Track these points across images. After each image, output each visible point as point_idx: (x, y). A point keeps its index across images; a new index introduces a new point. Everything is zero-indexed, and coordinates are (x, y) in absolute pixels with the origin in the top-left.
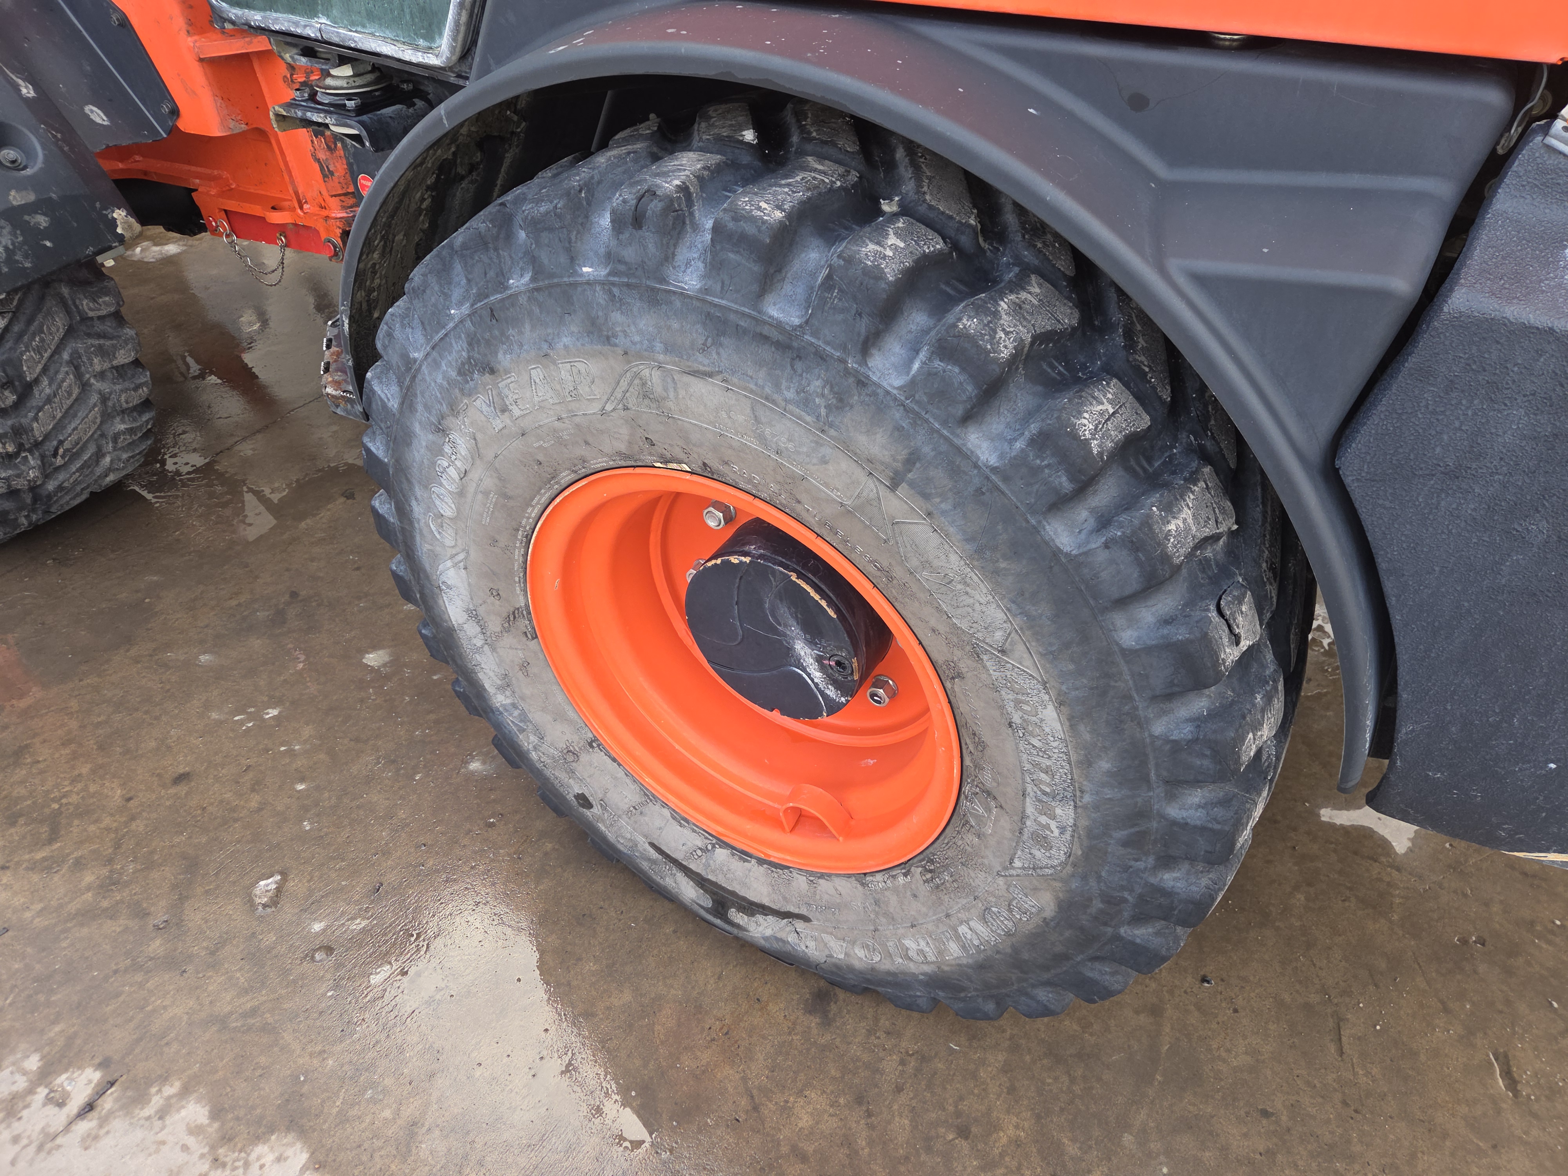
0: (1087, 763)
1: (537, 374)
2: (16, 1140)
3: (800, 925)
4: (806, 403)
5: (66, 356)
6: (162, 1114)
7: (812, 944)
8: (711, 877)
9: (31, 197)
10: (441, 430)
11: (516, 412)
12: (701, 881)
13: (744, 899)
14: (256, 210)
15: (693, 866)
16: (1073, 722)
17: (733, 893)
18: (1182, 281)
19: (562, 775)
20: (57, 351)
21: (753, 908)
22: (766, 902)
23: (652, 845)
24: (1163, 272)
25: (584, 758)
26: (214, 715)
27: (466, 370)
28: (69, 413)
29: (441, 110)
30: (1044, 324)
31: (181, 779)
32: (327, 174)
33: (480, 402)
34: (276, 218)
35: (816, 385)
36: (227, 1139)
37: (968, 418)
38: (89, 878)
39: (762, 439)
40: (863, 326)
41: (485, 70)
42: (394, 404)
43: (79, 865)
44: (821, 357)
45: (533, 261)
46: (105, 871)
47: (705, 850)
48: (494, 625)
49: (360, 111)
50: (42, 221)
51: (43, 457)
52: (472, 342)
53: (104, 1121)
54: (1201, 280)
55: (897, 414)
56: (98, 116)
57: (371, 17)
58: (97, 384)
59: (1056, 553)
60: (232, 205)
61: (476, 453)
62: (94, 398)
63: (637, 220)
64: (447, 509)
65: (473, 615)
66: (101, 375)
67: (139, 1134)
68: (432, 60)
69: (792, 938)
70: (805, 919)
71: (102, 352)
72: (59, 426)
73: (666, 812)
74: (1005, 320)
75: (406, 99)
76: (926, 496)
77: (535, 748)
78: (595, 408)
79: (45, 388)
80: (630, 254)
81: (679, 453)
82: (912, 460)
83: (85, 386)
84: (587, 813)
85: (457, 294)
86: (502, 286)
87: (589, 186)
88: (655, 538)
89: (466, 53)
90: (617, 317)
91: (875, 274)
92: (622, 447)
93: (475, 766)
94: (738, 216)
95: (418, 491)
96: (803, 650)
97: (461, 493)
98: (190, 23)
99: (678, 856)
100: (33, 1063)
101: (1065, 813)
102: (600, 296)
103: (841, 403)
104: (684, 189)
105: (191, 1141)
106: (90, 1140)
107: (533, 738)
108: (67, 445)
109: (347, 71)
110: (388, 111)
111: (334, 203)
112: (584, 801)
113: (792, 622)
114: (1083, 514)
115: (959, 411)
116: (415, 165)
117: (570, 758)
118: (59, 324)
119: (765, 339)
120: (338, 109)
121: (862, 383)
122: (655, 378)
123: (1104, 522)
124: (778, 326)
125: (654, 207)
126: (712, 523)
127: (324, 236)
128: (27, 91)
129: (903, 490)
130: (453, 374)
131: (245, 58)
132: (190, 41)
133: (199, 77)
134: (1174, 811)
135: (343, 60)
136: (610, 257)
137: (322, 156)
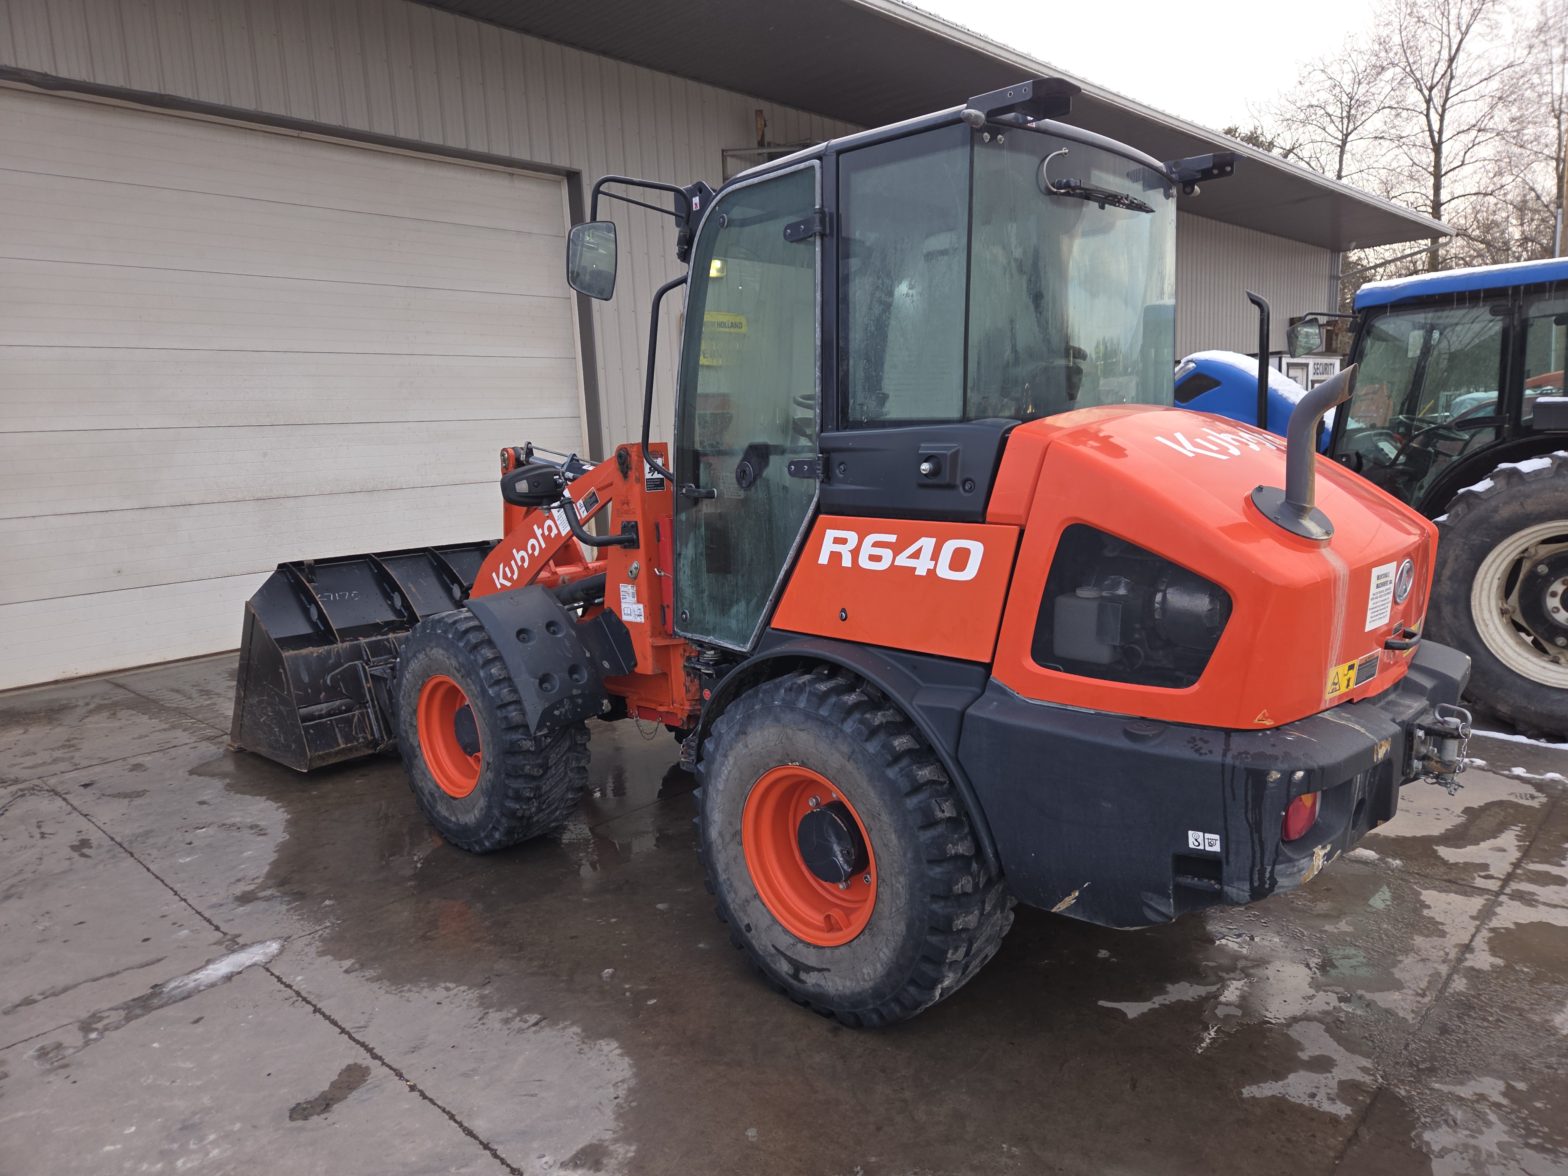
0: (905, 855)
1: (758, 734)
2: (509, 1029)
3: (826, 974)
4: (827, 737)
5: (564, 759)
6: (564, 1028)
7: (830, 984)
8: (795, 957)
9: (579, 692)
10: (725, 756)
11: (750, 747)
12: (790, 960)
13: (806, 965)
14: (653, 706)
15: (788, 953)
16: (899, 838)
17: (802, 963)
18: (915, 707)
19: (741, 914)
20: (562, 756)
21: (809, 969)
22: (814, 965)
23: (774, 946)
24: (911, 705)
25: (751, 903)
26: (589, 919)
27: (737, 735)
28: (556, 785)
29: (745, 662)
30: (890, 719)
31: (572, 938)
32: (688, 691)
33: (740, 745)
34: (661, 709)
35: (830, 731)
36: (588, 1037)
37: (867, 740)
38: (535, 963)
39: (817, 749)
40: (842, 716)
41: (759, 653)
42: (711, 750)
43: (531, 959)
44: (832, 724)
45: (762, 701)
46: (542, 962)
47: (793, 945)
48: (728, 838)
49: (713, 665)
50: (580, 701)
51: (539, 803)
52: (741, 725)
53: (541, 1028)
54: (920, 707)
55: (850, 739)
56: (606, 665)
57: (727, 637)
58: (570, 774)
59: (889, 779)
60: (642, 704)
61: (735, 763)
62: (567, 779)
63: (791, 689)
64: (721, 787)
65: (721, 834)
66: (572, 770)
67: (555, 1033)
68: (744, 650)
69: (823, 983)
70: (828, 970)
71: (578, 760)
72: (551, 790)
73: (780, 928)
74: (879, 717)
75: (730, 662)
76: (857, 763)
77: (733, 901)
78: (773, 743)
79: (553, 771)
80: (788, 698)
81: (796, 758)
82: (853, 752)
83: (566, 773)
84: (749, 935)
85: (739, 712)
86: (753, 708)
87: (781, 682)
88: (791, 814)
89: (754, 649)
90: (782, 715)
91: (846, 703)
92: (780, 758)
93: (701, 945)
94: (815, 689)
95: (713, 781)
96: (836, 848)
97: (727, 780)
98: (652, 633)
99: (782, 949)
100: (515, 1011)
101: (902, 879)
102: (779, 709)
103: (836, 737)
104: (804, 683)
105: (574, 1036)
106: (535, 1032)
107: (733, 895)
108: (550, 799)
109: (712, 652)
110: (723, 666)
111: (687, 703)
112: (749, 928)
113: (832, 835)
114: (896, 768)
115: (864, 738)
116: (734, 678)
117: (746, 904)
118: (567, 744)
119: (818, 719)
120: (706, 664)
121: (841, 731)
122: (789, 732)
123: (901, 770)
124: (822, 716)
125: (795, 686)
126: (811, 804)
127: (679, 717)
128: (588, 655)
129: (851, 761)
130: (734, 736)
131: (667, 647)
132: (651, 640)
133: (649, 652)
134: (931, 874)
135: (712, 649)
136: (783, 699)
137: (687, 684)
